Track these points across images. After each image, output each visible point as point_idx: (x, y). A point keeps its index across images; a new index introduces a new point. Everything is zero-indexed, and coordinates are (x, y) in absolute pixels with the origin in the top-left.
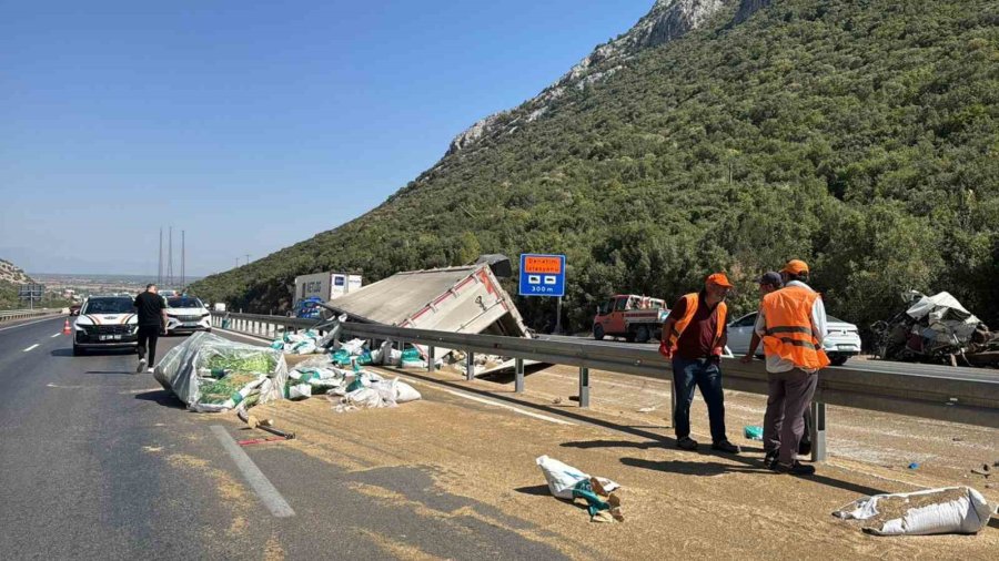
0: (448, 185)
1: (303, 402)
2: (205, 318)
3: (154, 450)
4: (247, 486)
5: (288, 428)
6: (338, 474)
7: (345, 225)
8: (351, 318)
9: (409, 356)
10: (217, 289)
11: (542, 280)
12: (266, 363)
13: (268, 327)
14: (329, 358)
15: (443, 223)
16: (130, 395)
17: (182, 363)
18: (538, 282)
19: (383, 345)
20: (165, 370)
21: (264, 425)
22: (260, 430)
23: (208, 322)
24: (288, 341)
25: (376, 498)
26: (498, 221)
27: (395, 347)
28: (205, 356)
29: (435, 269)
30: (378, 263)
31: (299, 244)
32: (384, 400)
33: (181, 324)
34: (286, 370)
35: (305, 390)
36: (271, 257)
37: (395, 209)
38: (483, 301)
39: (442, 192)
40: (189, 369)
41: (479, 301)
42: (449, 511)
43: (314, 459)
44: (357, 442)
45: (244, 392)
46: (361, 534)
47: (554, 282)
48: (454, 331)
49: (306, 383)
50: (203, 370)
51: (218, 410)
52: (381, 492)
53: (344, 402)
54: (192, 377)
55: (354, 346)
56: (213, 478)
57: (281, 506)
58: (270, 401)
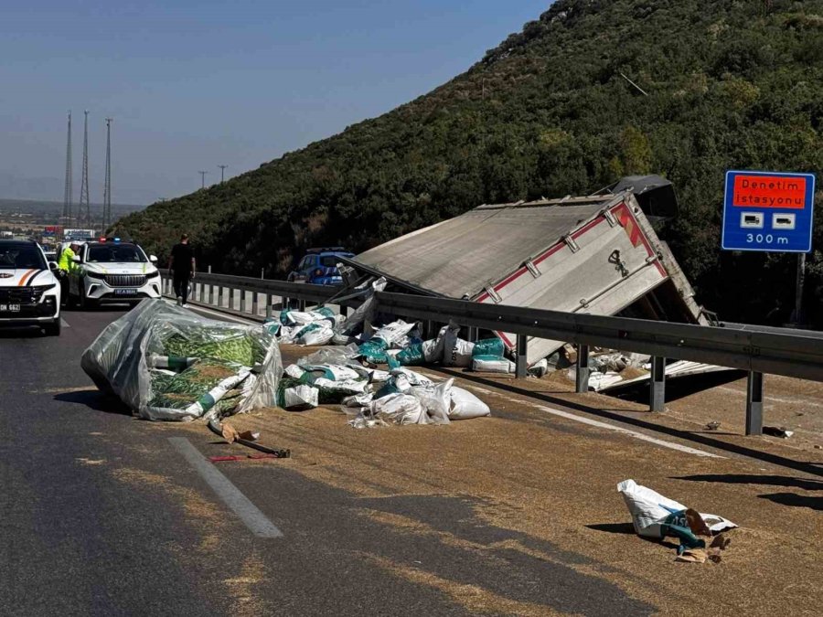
0: (601, 28)
1: (306, 414)
2: (151, 281)
3: (92, 462)
4: (222, 506)
5: (280, 445)
6: (344, 499)
7: (402, 108)
8: (393, 285)
9: (485, 352)
10: (167, 229)
11: (768, 221)
12: (249, 350)
13: (255, 300)
14: (353, 352)
15: (586, 106)
16: (47, 395)
17: (125, 346)
18: (760, 225)
19: (443, 332)
20: (99, 356)
21: (245, 438)
22: (240, 446)
23: (155, 287)
24: (287, 322)
25: (392, 526)
26: (693, 103)
27: (463, 336)
28: (160, 337)
29: (544, 200)
30: (458, 185)
31: (314, 146)
32: (430, 414)
33: (111, 290)
34: (279, 363)
35: (309, 394)
36: (265, 170)
37: (498, 76)
38: (621, 259)
39: (591, 43)
40: (136, 355)
41: (615, 259)
42: (486, 543)
43: (314, 482)
44: (379, 466)
45: (217, 393)
46: (365, 557)
47: (792, 226)
48: (569, 310)
49: (311, 385)
50: (155, 357)
51: (179, 418)
52: (399, 521)
53: (367, 413)
54: (140, 369)
55: (396, 332)
56: (176, 495)
57: (264, 526)
58: (255, 409)
